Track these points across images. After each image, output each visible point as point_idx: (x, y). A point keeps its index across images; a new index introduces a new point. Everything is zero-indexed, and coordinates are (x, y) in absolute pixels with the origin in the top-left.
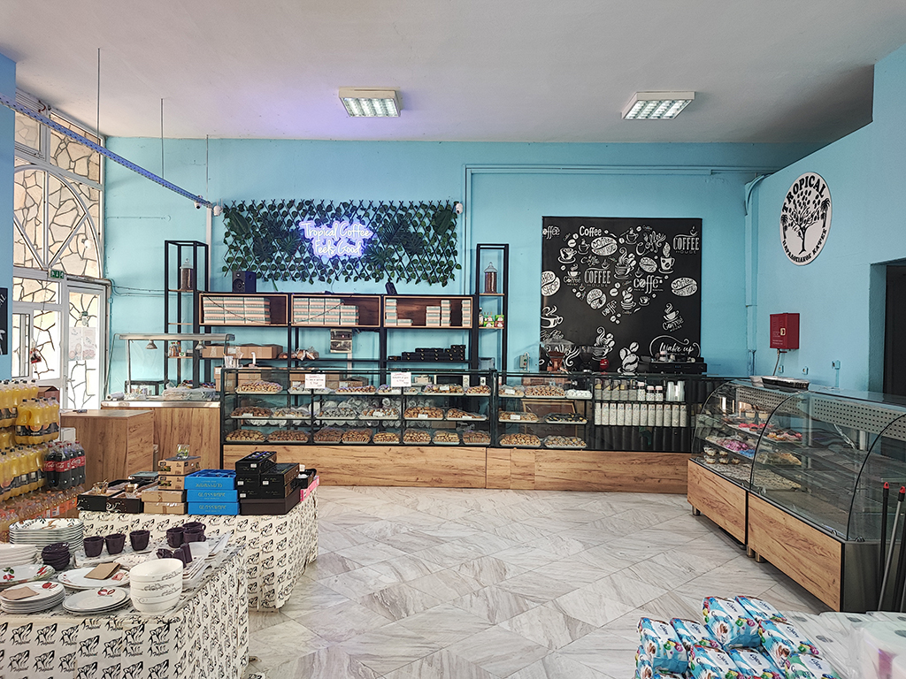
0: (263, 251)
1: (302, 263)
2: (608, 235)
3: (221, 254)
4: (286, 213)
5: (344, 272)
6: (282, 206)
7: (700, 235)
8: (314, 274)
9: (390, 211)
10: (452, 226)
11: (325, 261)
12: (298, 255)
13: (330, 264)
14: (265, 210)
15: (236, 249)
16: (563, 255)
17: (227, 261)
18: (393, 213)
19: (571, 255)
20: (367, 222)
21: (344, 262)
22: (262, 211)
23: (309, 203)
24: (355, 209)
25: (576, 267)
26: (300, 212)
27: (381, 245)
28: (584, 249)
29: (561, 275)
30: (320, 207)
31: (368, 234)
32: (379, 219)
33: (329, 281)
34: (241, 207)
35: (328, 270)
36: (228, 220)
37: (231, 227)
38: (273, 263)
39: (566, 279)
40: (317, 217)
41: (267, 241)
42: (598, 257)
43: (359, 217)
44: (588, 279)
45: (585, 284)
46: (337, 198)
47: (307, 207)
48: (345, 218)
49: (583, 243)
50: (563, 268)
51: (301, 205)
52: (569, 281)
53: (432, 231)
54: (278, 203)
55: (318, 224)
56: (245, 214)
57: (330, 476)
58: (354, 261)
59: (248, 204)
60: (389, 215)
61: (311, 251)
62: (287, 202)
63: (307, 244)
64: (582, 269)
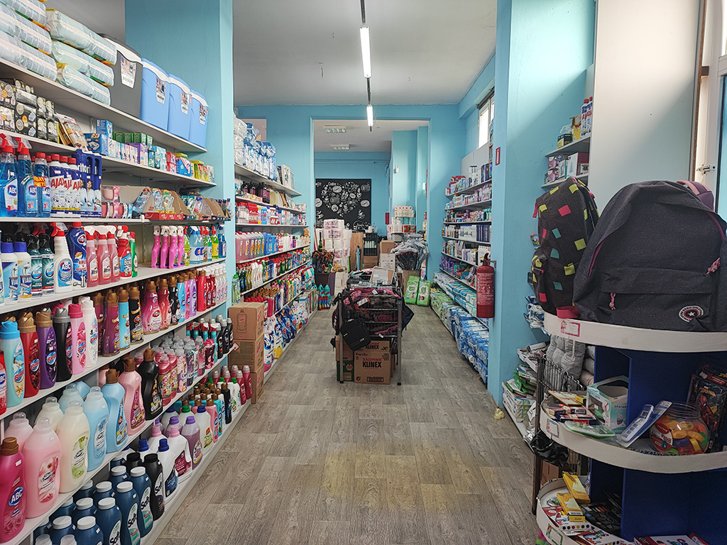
2: (338, 185)
7: (370, 185)
19: (325, 192)
39: (324, 201)
42: (335, 193)
44: (332, 201)
49: (330, 188)
50: (323, 197)
64: (329, 198)
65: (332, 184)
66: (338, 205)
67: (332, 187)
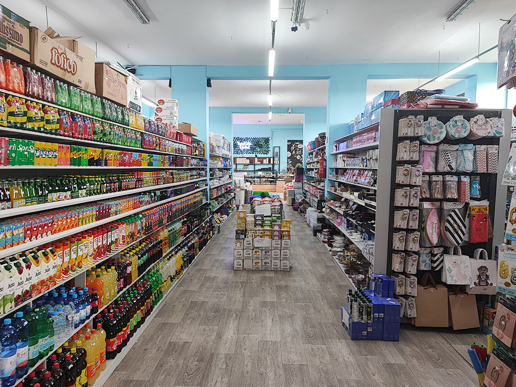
2: (301, 144)
5: (246, 152)
8: (240, 153)
10: (269, 142)
13: (243, 151)
16: (292, 148)
20: (251, 142)
24: (248, 139)
27: (254, 146)
30: (241, 138)
33: (243, 154)
40: (240, 141)
42: (299, 148)
45: (296, 154)
46: (244, 136)
47: (238, 138)
48: (246, 141)
50: (292, 151)
53: (264, 143)
60: (255, 140)
64: (296, 151)
65: (297, 143)
66: (301, 156)
67: (297, 145)
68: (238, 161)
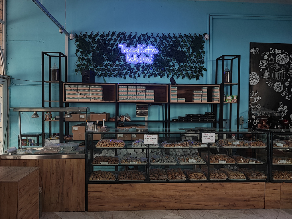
0: (98, 60)
1: (120, 67)
2: (284, 53)
3: (74, 62)
4: (110, 40)
5: (143, 73)
6: (108, 35)
8: (126, 74)
9: (168, 39)
10: (202, 47)
11: (132, 66)
12: (117, 63)
13: (135, 68)
14: (99, 37)
15: (83, 59)
16: (261, 64)
17: (78, 66)
18: (170, 40)
19: (265, 63)
20: (156, 45)
21: (143, 67)
22: (97, 38)
23: (123, 34)
24: (149, 38)
25: (268, 70)
26: (119, 39)
27: (163, 58)
28: (272, 60)
29: (260, 74)
30: (129, 36)
31: (156, 51)
32: (162, 43)
33: (135, 77)
34: (85, 35)
35: (134, 71)
36: (78, 43)
37: (79, 46)
38: (104, 67)
39: (263, 76)
40: (128, 42)
41: (100, 55)
42: (279, 65)
43: (151, 42)
44: (274, 76)
45: (272, 79)
46: (138, 31)
47: (123, 36)
48: (144, 42)
49: (272, 57)
50: (261, 70)
51: (119, 35)
52: (264, 77)
53: (191, 50)
54: (106, 34)
55: (129, 46)
56: (87, 39)
57: (162, 204)
58: (148, 66)
59: (89, 34)
60: (168, 41)
61: (125, 60)
62: (111, 33)
63: (123, 57)
64: (271, 71)
65: (275, 51)
66: (283, 83)
67: (275, 55)
68: (123, 95)
